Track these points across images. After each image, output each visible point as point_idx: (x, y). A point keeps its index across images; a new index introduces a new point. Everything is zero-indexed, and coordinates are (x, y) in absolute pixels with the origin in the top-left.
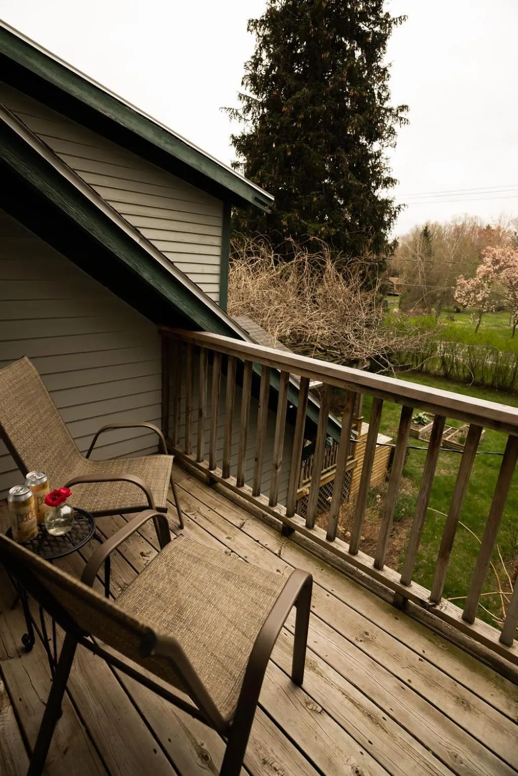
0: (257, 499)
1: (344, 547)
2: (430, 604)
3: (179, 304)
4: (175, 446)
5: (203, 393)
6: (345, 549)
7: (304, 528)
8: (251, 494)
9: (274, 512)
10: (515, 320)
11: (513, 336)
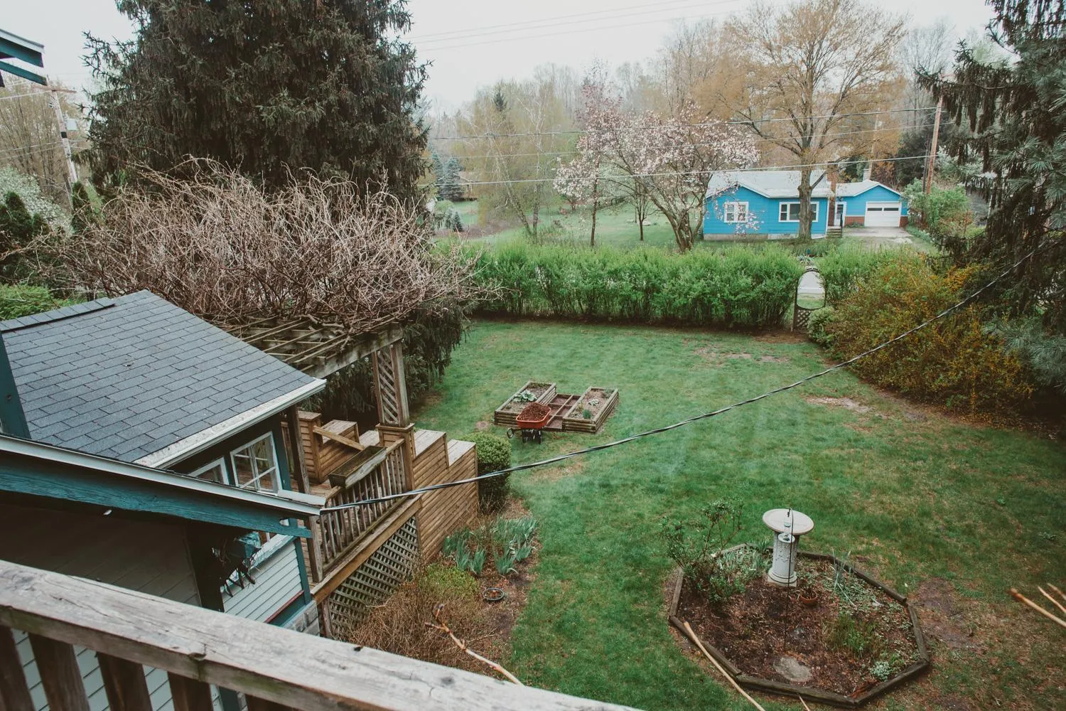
10: (640, 215)
11: (642, 239)
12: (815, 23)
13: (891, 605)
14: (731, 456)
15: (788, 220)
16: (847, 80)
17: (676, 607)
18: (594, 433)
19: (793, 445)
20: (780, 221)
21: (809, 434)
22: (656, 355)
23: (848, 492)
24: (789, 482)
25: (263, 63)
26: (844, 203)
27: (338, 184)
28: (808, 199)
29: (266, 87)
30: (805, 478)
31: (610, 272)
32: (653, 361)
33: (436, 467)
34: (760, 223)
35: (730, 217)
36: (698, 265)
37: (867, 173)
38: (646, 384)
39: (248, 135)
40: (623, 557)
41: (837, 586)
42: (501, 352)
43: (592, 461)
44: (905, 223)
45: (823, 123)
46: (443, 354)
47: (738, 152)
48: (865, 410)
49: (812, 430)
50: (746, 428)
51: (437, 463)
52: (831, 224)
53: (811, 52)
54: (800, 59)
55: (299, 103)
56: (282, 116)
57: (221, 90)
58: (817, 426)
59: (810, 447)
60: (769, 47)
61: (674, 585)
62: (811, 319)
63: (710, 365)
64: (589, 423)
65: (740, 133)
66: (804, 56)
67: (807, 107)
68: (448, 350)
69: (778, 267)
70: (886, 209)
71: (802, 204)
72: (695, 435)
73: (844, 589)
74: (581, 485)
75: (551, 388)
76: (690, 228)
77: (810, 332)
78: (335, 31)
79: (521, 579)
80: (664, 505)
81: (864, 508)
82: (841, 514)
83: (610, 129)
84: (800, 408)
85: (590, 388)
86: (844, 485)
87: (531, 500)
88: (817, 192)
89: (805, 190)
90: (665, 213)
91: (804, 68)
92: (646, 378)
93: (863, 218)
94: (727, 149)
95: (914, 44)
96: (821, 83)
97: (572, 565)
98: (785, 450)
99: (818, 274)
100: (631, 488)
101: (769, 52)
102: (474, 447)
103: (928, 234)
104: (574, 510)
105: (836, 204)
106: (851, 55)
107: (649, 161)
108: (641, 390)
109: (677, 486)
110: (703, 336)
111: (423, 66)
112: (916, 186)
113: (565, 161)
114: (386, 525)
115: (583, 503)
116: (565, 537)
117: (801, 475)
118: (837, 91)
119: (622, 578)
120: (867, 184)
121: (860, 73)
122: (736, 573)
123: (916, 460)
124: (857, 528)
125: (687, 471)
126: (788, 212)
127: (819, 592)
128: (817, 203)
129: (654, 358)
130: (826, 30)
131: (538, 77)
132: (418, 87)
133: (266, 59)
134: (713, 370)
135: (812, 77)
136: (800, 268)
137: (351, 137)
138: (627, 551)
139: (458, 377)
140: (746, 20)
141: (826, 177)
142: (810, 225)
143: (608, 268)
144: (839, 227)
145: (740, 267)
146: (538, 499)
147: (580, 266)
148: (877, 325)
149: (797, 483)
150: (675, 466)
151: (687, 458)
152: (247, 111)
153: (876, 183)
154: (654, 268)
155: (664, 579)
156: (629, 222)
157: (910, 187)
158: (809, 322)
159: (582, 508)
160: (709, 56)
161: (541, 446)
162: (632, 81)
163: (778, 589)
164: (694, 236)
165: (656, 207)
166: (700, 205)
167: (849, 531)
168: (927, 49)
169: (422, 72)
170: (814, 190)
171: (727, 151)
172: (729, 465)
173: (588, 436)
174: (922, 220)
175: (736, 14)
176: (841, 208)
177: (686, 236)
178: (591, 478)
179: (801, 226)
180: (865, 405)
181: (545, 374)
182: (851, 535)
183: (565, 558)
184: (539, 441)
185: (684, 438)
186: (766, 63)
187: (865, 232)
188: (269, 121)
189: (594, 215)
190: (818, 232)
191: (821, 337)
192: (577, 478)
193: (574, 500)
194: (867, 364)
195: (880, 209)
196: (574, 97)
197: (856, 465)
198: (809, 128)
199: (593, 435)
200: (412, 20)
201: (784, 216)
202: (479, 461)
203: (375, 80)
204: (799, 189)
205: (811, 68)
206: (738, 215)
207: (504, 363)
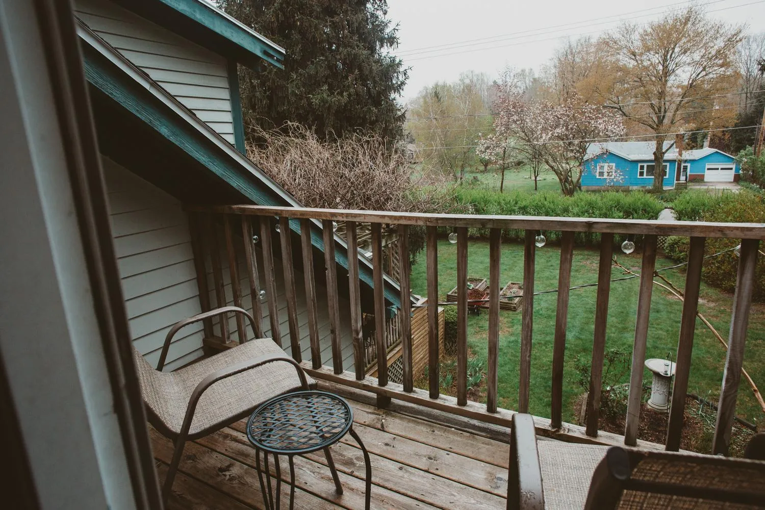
0: (341, 376)
1: (451, 401)
2: (553, 430)
3: (209, 164)
4: (225, 343)
5: (254, 269)
6: (452, 403)
7: (403, 393)
8: (332, 373)
9: (364, 386)
10: (535, 173)
11: (536, 189)
12: (670, 35)
13: (744, 430)
14: (613, 329)
15: (645, 176)
16: (694, 75)
17: (584, 418)
18: (515, 311)
19: (658, 325)
20: (638, 177)
21: (670, 319)
22: (554, 264)
23: (703, 357)
24: (657, 347)
25: (311, 70)
26: (689, 165)
27: (372, 139)
28: (661, 161)
29: (313, 84)
30: (670, 346)
31: (520, 208)
32: (552, 268)
33: (422, 319)
34: (625, 178)
35: (601, 174)
36: (583, 203)
37: (706, 143)
38: (548, 282)
39: (300, 113)
40: (543, 386)
41: (701, 414)
42: (445, 259)
43: (515, 328)
44: (737, 179)
45: (674, 106)
46: (411, 256)
47: (610, 128)
48: (712, 305)
49: (672, 316)
50: (622, 312)
51: (423, 317)
52: (678, 179)
53: (666, 56)
54: (657, 61)
55: (333, 93)
56: (323, 101)
57: (285, 87)
58: (676, 314)
59: (671, 326)
60: (634, 54)
61: (581, 405)
62: (667, 242)
63: (593, 272)
64: (512, 304)
65: (611, 115)
66: (660, 59)
67: (662, 95)
68: (414, 255)
69: (642, 206)
70: (722, 169)
71: (657, 166)
72: (586, 315)
73: (706, 416)
74: (510, 342)
75: (483, 282)
76: (572, 181)
77: (667, 251)
78: (354, 49)
79: (476, 395)
80: (569, 357)
81: (717, 368)
82: (698, 370)
83: (517, 113)
84: (661, 301)
85: (510, 282)
86: (700, 352)
87: (476, 349)
88: (667, 156)
89: (659, 154)
90: (555, 171)
91: (661, 67)
92: (548, 278)
93: (704, 175)
94: (601, 126)
95: (748, 47)
96: (672, 77)
97: (509, 389)
98: (654, 328)
99: (673, 211)
100: (544, 345)
101: (633, 57)
102: (443, 310)
103: (758, 186)
104: (506, 356)
105: (683, 165)
106: (697, 56)
107: (544, 135)
108: (544, 285)
109: (576, 346)
110: (586, 252)
111: (406, 70)
112: (748, 151)
113: (485, 135)
114: (394, 352)
115: (512, 353)
116: (502, 373)
117: (666, 344)
118: (686, 83)
119: (544, 398)
120: (707, 150)
121: (704, 69)
122: (624, 400)
123: (757, 339)
124: (712, 380)
125: (583, 337)
126: (645, 170)
127: (687, 418)
128: (668, 164)
129: (552, 266)
130: (679, 39)
131: (461, 80)
132: (403, 83)
133: (314, 67)
134: (594, 274)
135: (667, 73)
136: (658, 207)
137: (362, 115)
138: (546, 383)
139: (418, 273)
140: (617, 36)
141: (675, 145)
142: (662, 181)
143: (518, 205)
144: (684, 182)
145: (614, 205)
146: (482, 349)
147: (499, 203)
148: (721, 246)
149: (664, 349)
150: (573, 334)
151: (582, 329)
152: (301, 99)
153: (714, 150)
154: (552, 206)
155: (573, 401)
156: (526, 178)
157: (743, 152)
158: (666, 245)
159: (512, 356)
160: (586, 62)
161: (480, 317)
162: (527, 82)
163: (656, 413)
164: (575, 187)
165: (547, 167)
166: (580, 165)
167: (706, 381)
168: (758, 51)
169: (405, 74)
170: (666, 155)
171: (601, 127)
172: (612, 335)
173: (511, 312)
174: (752, 177)
175: (610, 32)
176: (685, 168)
177: (569, 187)
178: (516, 338)
179: (655, 181)
180: (712, 301)
181: (477, 273)
182: (708, 384)
183: (504, 384)
184: (478, 314)
185: (578, 317)
186: (631, 66)
187: (705, 185)
188: (316, 104)
189: (503, 172)
190: (667, 185)
191: (675, 255)
192: (506, 338)
193: (505, 351)
194: (713, 273)
195: (718, 169)
196: (486, 94)
197: (708, 340)
198: (663, 110)
199: (514, 312)
200: (399, 41)
201: (641, 174)
202: (445, 320)
203: (377, 79)
204: (654, 154)
205: (665, 67)
206: (608, 172)
207: (448, 266)
